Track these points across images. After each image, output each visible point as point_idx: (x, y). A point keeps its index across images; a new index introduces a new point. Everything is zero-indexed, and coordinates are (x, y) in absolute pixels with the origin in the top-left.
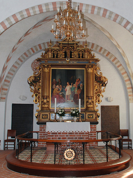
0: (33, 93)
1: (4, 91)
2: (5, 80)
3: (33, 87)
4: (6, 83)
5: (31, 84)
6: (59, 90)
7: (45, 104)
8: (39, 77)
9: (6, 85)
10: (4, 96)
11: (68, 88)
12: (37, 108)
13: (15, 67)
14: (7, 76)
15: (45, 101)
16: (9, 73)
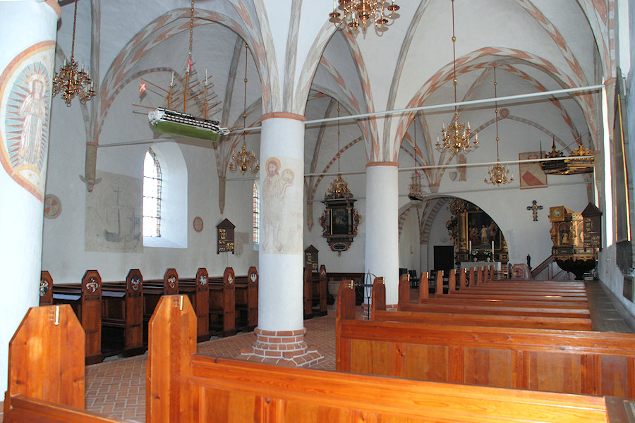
0: (451, 237)
1: (425, 235)
2: (426, 225)
3: (451, 231)
4: (427, 227)
5: (449, 228)
6: (475, 233)
7: (462, 246)
8: (456, 221)
9: (427, 229)
10: (426, 239)
11: (484, 230)
12: (456, 250)
13: (435, 211)
14: (427, 221)
15: (462, 243)
16: (429, 217)
